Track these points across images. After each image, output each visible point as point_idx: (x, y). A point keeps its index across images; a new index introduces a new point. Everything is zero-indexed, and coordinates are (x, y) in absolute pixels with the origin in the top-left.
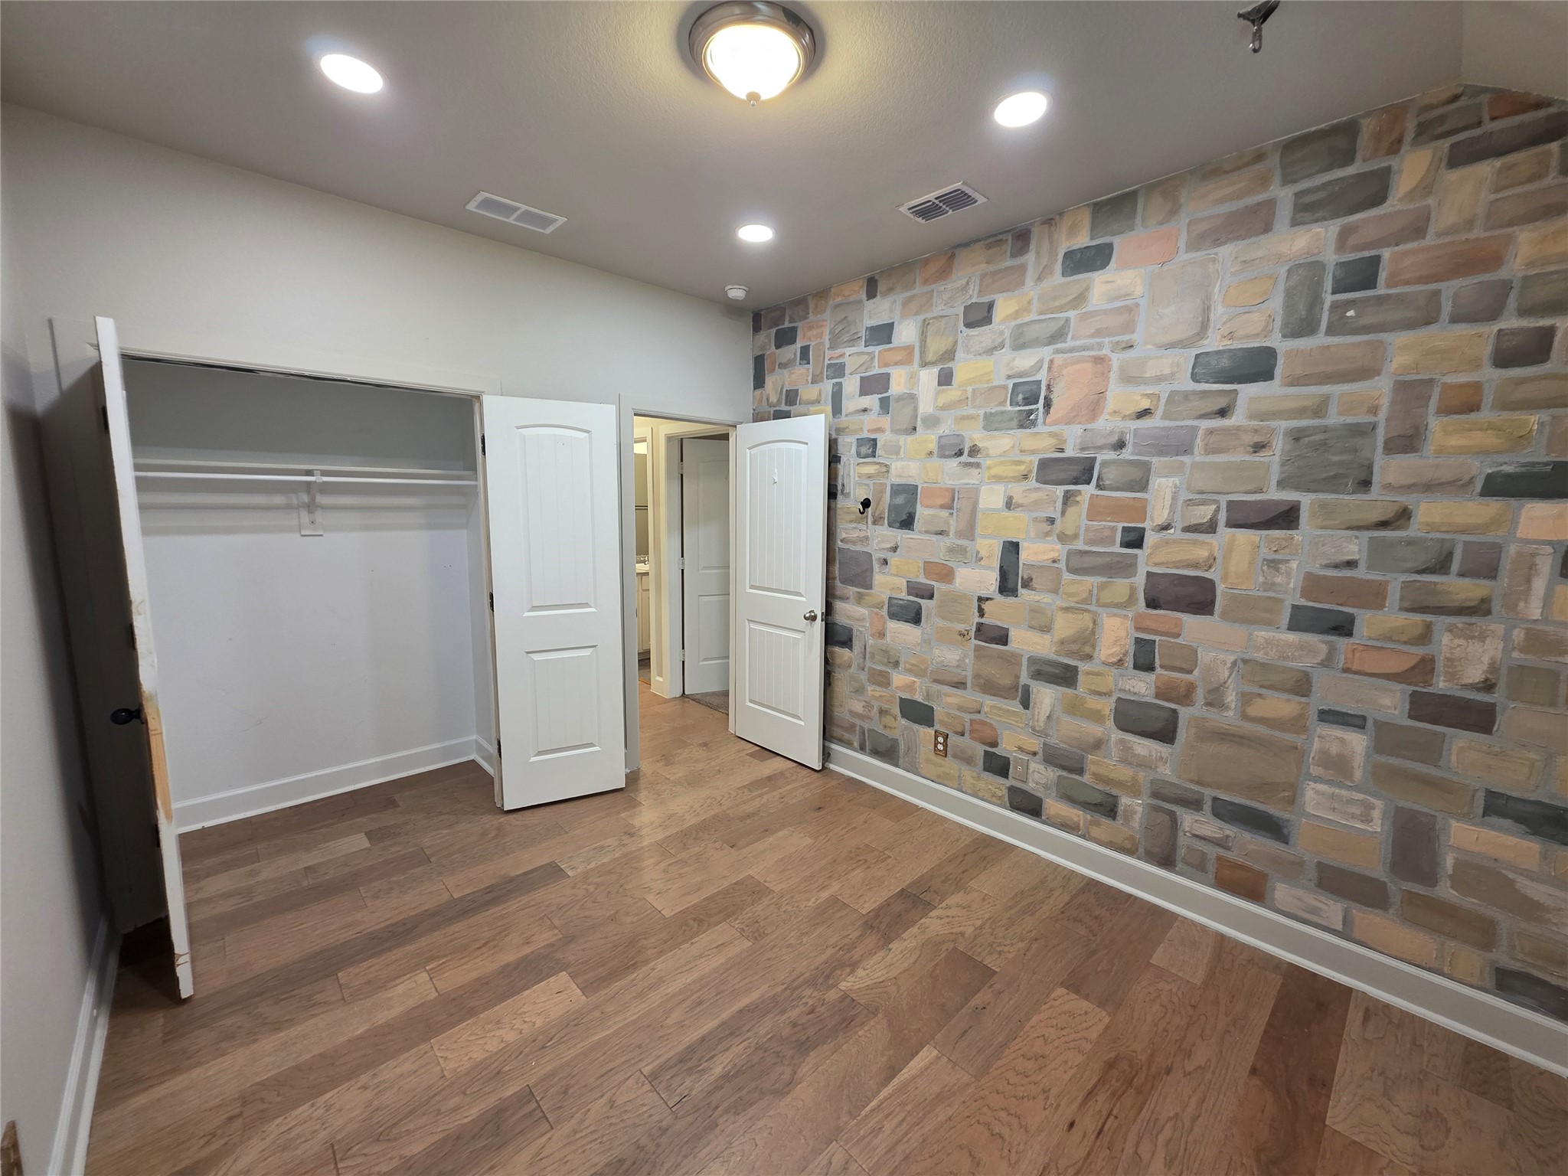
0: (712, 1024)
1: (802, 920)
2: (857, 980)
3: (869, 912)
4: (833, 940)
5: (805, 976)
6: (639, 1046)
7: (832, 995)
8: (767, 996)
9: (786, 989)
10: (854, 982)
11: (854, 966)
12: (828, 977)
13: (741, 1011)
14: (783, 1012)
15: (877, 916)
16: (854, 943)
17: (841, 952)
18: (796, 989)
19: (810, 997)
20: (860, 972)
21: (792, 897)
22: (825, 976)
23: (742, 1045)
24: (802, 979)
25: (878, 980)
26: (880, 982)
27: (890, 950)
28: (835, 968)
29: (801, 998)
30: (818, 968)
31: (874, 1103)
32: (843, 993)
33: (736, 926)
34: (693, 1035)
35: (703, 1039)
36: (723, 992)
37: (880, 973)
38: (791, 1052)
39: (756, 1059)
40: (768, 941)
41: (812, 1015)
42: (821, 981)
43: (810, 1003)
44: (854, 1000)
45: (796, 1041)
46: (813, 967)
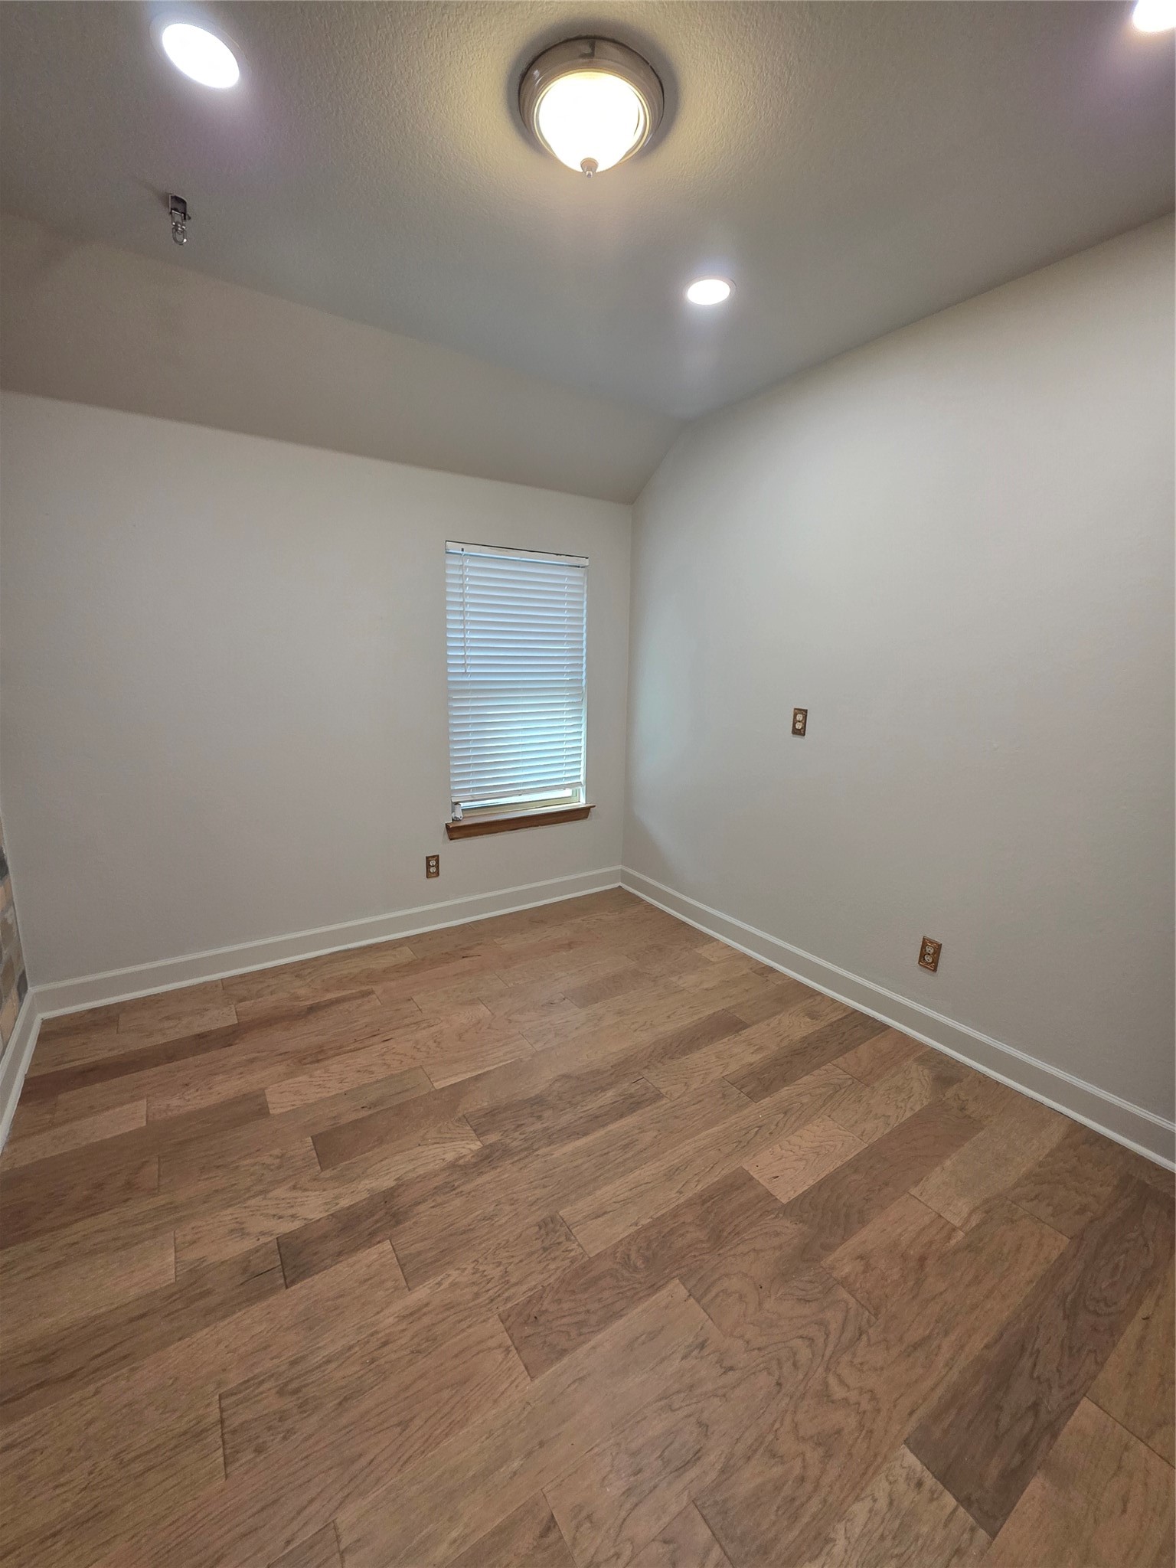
0: (611, 1127)
1: (480, 1244)
2: (458, 1150)
3: (379, 1242)
4: (458, 1202)
5: (510, 1161)
6: (676, 1117)
7: (493, 1138)
8: (558, 1145)
9: (536, 1150)
10: (464, 1148)
11: (453, 1166)
12: (487, 1157)
13: (585, 1134)
14: (546, 1129)
15: (373, 1234)
16: (433, 1195)
17: (456, 1184)
18: (526, 1149)
19: (516, 1139)
20: (450, 1156)
21: (477, 1295)
22: (488, 1158)
23: (588, 1108)
24: (516, 1158)
25: (438, 1145)
26: (438, 1143)
27: (398, 1179)
28: (475, 1165)
29: (525, 1140)
30: (493, 1168)
31: (501, 1064)
32: (481, 1139)
33: (574, 1246)
34: (630, 1121)
35: (622, 1116)
36: (602, 1155)
37: (431, 1152)
38: (549, 1099)
39: (579, 1098)
40: (539, 1212)
41: (522, 1122)
42: (497, 1154)
43: (518, 1133)
44: (475, 1131)
45: (543, 1105)
46: (498, 1170)
